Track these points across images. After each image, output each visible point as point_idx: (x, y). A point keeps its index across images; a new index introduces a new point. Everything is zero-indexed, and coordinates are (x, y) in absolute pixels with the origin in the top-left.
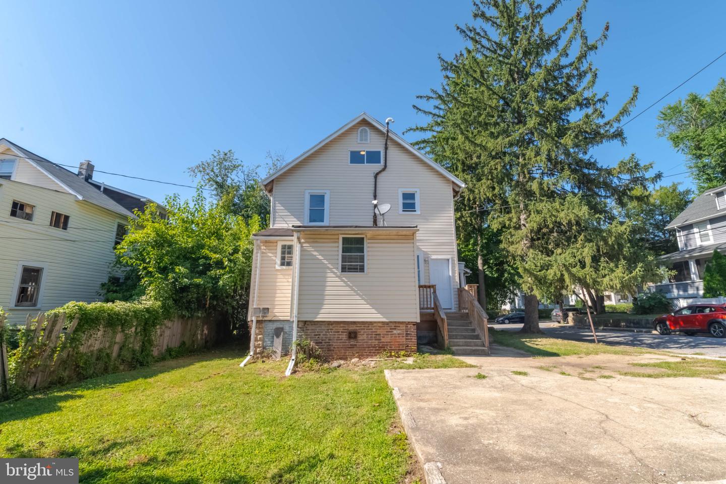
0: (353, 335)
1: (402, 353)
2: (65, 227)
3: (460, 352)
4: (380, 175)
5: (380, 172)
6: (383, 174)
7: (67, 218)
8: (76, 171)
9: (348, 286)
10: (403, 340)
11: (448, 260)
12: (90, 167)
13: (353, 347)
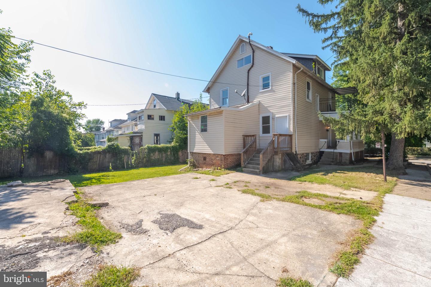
0: (205, 159)
1: (219, 168)
2: (164, 120)
3: (245, 171)
4: (251, 70)
5: (250, 68)
6: (253, 69)
7: (164, 117)
8: (175, 97)
9: (202, 138)
10: (220, 162)
11: (287, 116)
12: (178, 94)
13: (205, 163)
